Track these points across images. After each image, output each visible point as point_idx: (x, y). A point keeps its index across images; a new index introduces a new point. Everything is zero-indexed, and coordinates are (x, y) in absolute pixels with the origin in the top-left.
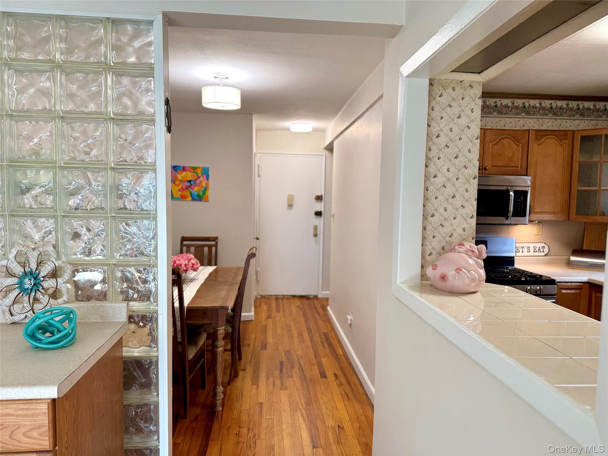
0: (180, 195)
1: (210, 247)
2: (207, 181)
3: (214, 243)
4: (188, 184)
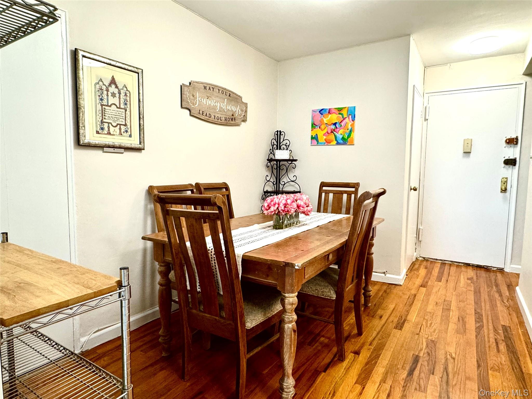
0: (325, 140)
1: (349, 194)
2: (352, 122)
4: (333, 127)
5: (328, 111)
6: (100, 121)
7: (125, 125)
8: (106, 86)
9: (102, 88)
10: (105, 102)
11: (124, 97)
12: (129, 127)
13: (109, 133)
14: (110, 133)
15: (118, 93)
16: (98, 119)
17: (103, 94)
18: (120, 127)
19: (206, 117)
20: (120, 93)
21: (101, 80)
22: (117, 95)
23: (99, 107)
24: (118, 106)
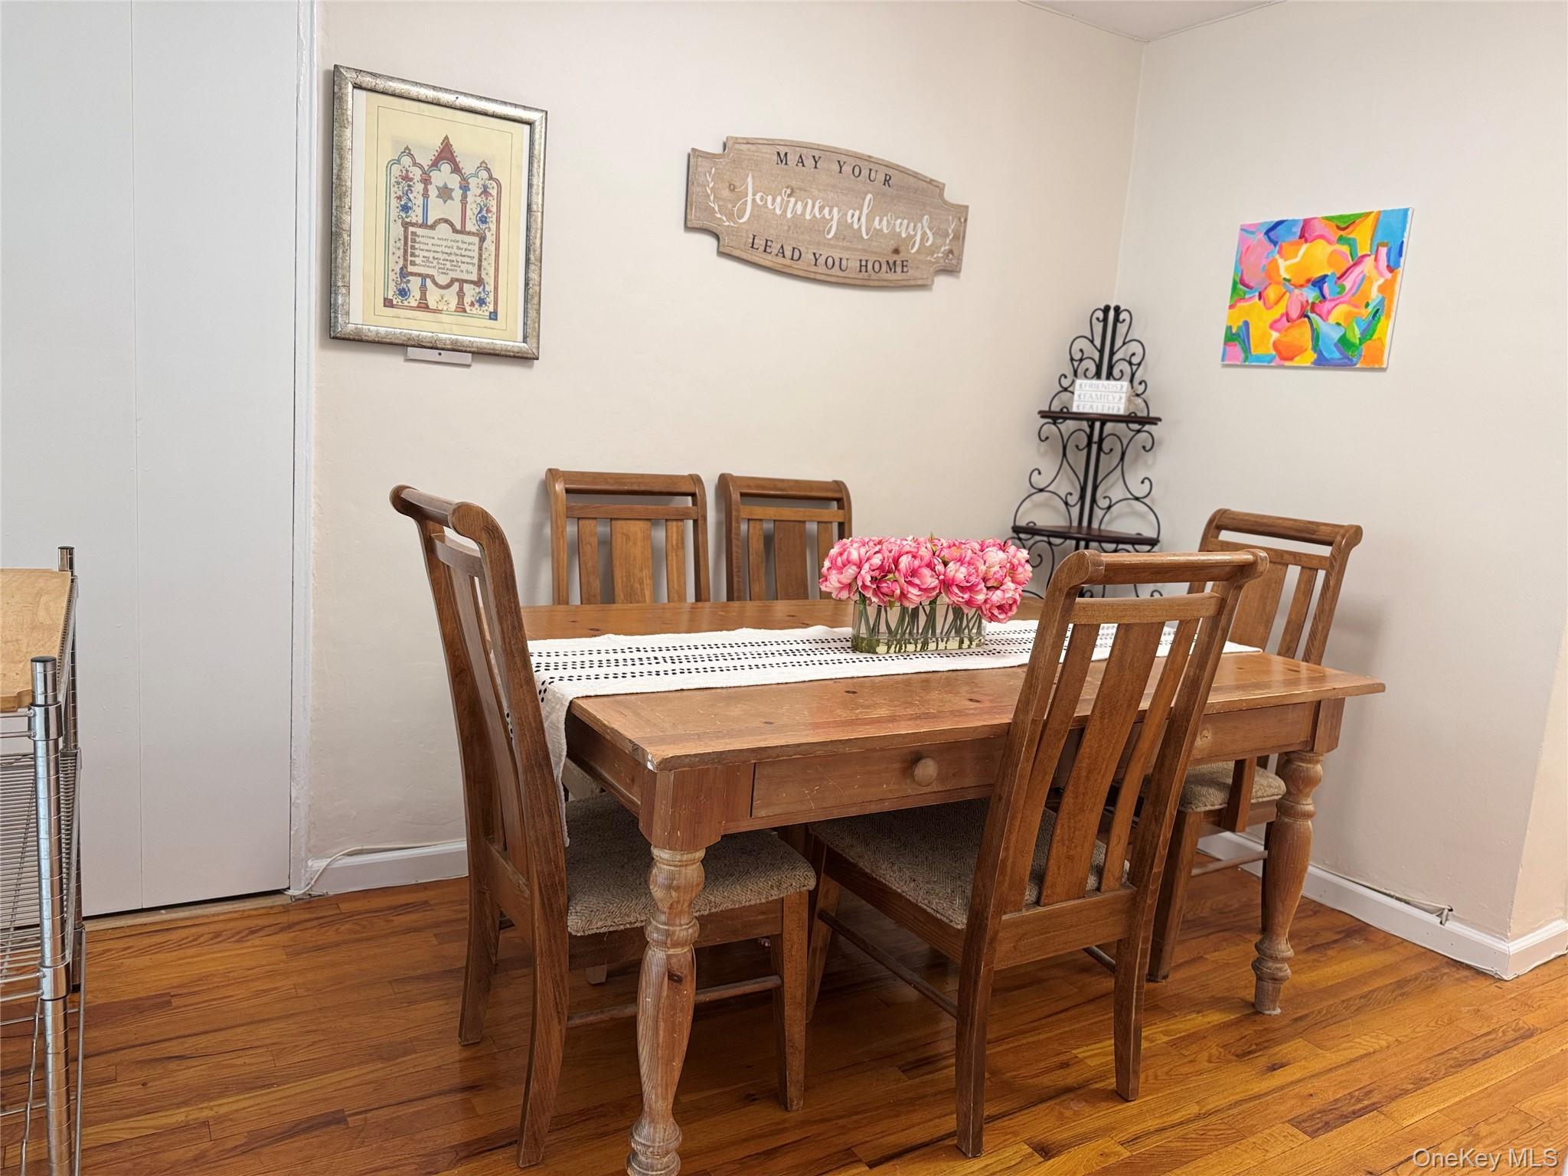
0: (1275, 345)
1: (1309, 566)
2: (1389, 275)
3: (1325, 551)
4: (1311, 295)
5: (1297, 230)
6: (398, 270)
7: (479, 283)
8: (421, 167)
9: (411, 175)
10: (416, 216)
11: (479, 200)
12: (490, 288)
13: (424, 306)
14: (427, 304)
15: (461, 188)
16: (392, 265)
17: (412, 192)
18: (461, 289)
19: (780, 260)
20: (465, 188)
21: (407, 151)
22: (457, 194)
23: (397, 230)
24: (458, 227)
